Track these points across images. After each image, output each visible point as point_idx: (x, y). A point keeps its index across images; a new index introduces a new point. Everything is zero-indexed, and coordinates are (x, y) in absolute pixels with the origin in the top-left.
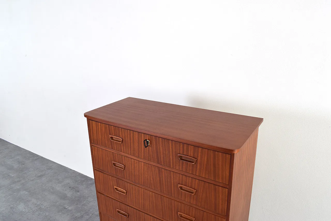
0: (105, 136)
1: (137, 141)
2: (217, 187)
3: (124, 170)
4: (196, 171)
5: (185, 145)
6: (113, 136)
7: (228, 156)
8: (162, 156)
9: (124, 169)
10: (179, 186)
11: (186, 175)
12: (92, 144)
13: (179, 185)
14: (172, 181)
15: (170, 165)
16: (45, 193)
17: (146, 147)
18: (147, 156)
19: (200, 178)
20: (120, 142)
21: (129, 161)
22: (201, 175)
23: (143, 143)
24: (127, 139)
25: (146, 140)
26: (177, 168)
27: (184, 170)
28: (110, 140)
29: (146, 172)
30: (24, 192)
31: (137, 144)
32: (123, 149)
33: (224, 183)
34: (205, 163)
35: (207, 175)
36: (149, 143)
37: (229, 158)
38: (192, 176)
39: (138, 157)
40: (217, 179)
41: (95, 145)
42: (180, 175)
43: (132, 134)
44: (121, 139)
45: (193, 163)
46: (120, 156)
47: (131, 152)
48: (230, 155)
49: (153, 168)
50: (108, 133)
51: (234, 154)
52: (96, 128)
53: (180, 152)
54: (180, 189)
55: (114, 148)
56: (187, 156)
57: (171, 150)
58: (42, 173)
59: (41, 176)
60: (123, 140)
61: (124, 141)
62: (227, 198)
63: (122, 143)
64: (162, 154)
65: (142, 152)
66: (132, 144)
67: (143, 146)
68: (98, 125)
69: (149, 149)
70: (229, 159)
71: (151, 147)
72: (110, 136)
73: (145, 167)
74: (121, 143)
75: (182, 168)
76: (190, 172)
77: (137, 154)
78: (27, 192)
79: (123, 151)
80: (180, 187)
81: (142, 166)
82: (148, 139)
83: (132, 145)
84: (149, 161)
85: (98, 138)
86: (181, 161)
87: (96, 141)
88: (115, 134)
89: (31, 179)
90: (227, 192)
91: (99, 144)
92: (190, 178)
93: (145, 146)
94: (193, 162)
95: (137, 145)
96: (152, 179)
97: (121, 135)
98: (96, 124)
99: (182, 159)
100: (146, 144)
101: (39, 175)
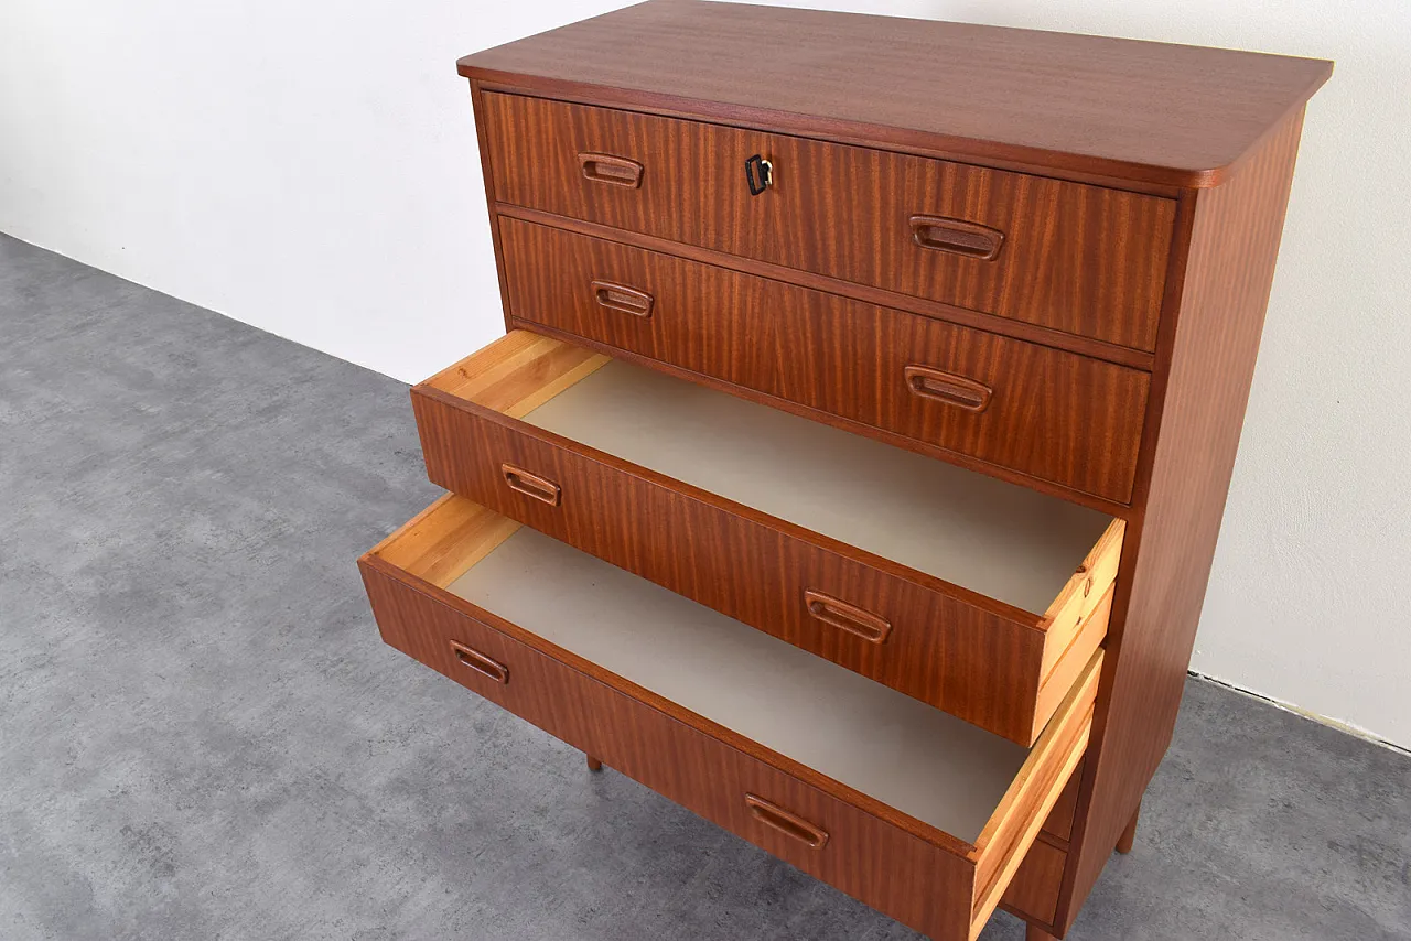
0: (557, 162)
1: (712, 169)
2: (1096, 365)
3: (650, 316)
4: (998, 292)
5: (950, 168)
6: (595, 158)
7: (1165, 209)
8: (832, 233)
9: (651, 311)
10: (908, 375)
11: (946, 317)
12: (499, 210)
13: (911, 370)
14: (878, 353)
15: (870, 273)
16: (292, 476)
17: (755, 192)
18: (760, 237)
19: (1016, 331)
20: (631, 181)
21: (674, 272)
22: (1021, 315)
23: (740, 173)
24: (662, 165)
25: (758, 157)
26: (905, 287)
27: (938, 297)
28: (583, 177)
29: (752, 318)
30: (208, 472)
31: (712, 182)
32: (642, 217)
33: (1135, 344)
34: (1045, 251)
35: (1051, 309)
36: (769, 174)
37: (1171, 216)
38: (973, 319)
39: (718, 249)
40: (1098, 330)
41: (511, 212)
42: (919, 319)
43: (686, 139)
44: (637, 169)
45: (986, 255)
46: (631, 255)
47: (681, 227)
48: (1174, 202)
49: (787, 297)
50: (574, 145)
51: (1196, 193)
52: (517, 125)
53: (921, 206)
54: (916, 387)
55: (603, 214)
56: (958, 221)
57: (877, 204)
58: (275, 398)
59: (272, 411)
60: (642, 173)
61: (648, 177)
62: (1140, 418)
63: (639, 187)
64: (831, 222)
65: (738, 221)
66: (686, 187)
67: (741, 192)
68: (526, 110)
69: (768, 201)
70: (1169, 226)
71: (780, 190)
72: (584, 157)
73: (750, 291)
74: (634, 185)
75: (931, 280)
76: (969, 302)
77: (712, 235)
78: (220, 474)
79: (642, 227)
80: (914, 378)
81: (737, 289)
82: (763, 152)
83: (686, 195)
84: (766, 266)
85: (527, 176)
86: (925, 251)
87: (517, 192)
88: (604, 148)
89: (233, 422)
90: (1144, 391)
91: (532, 202)
92: (966, 333)
93: (752, 185)
94: (985, 253)
95: (711, 190)
96: (782, 348)
97: (634, 150)
98: (515, 108)
99: (928, 242)
100: (757, 178)
101: (264, 405)
